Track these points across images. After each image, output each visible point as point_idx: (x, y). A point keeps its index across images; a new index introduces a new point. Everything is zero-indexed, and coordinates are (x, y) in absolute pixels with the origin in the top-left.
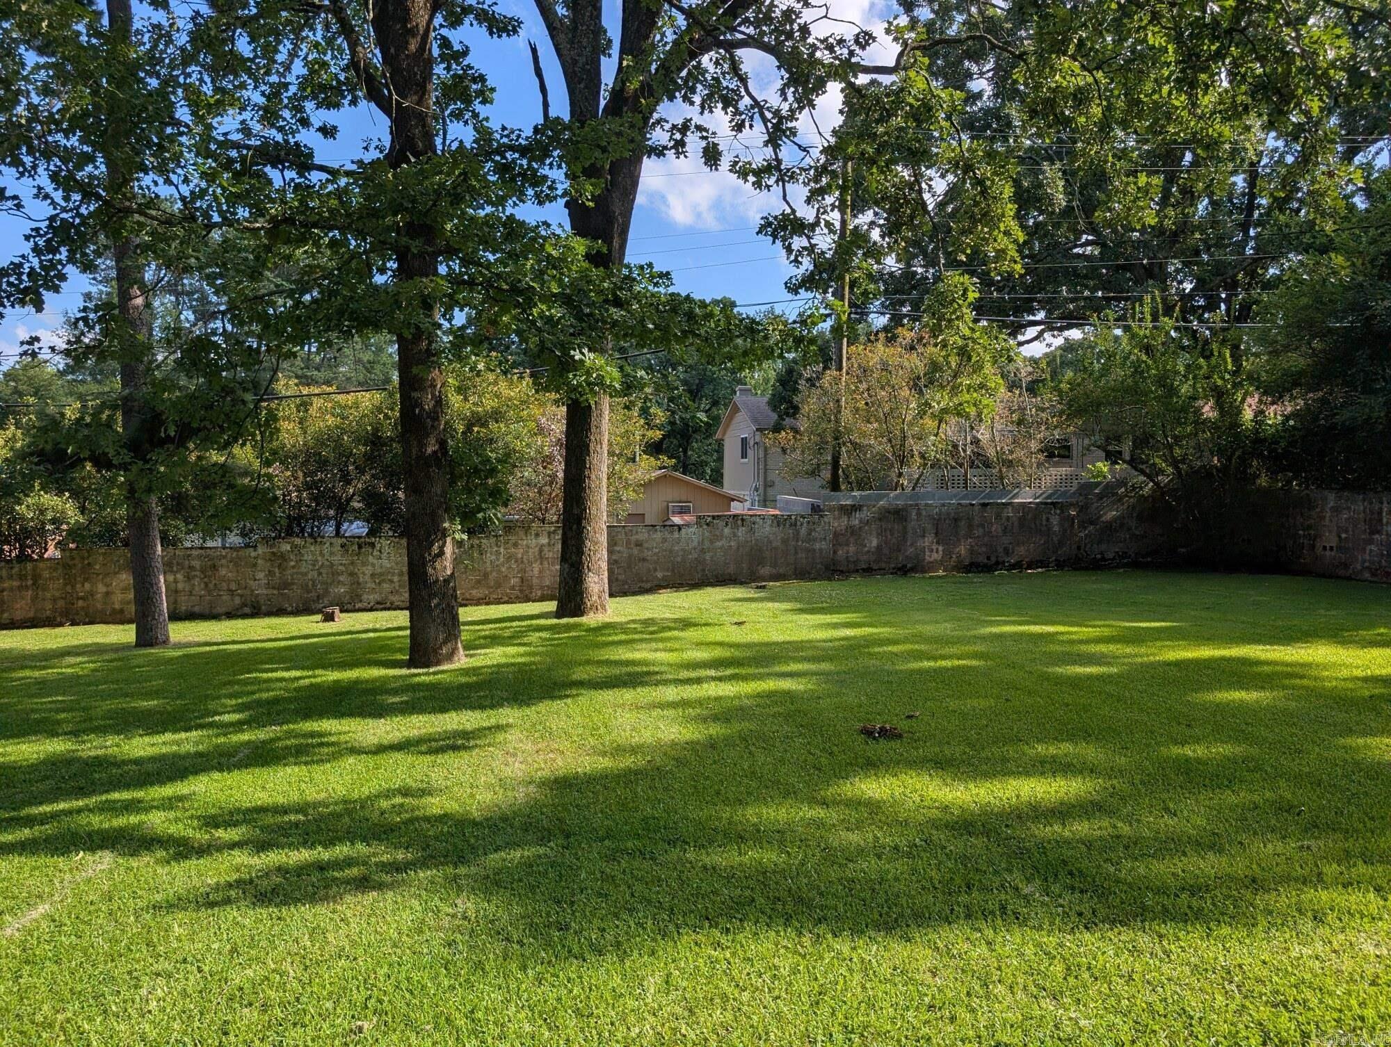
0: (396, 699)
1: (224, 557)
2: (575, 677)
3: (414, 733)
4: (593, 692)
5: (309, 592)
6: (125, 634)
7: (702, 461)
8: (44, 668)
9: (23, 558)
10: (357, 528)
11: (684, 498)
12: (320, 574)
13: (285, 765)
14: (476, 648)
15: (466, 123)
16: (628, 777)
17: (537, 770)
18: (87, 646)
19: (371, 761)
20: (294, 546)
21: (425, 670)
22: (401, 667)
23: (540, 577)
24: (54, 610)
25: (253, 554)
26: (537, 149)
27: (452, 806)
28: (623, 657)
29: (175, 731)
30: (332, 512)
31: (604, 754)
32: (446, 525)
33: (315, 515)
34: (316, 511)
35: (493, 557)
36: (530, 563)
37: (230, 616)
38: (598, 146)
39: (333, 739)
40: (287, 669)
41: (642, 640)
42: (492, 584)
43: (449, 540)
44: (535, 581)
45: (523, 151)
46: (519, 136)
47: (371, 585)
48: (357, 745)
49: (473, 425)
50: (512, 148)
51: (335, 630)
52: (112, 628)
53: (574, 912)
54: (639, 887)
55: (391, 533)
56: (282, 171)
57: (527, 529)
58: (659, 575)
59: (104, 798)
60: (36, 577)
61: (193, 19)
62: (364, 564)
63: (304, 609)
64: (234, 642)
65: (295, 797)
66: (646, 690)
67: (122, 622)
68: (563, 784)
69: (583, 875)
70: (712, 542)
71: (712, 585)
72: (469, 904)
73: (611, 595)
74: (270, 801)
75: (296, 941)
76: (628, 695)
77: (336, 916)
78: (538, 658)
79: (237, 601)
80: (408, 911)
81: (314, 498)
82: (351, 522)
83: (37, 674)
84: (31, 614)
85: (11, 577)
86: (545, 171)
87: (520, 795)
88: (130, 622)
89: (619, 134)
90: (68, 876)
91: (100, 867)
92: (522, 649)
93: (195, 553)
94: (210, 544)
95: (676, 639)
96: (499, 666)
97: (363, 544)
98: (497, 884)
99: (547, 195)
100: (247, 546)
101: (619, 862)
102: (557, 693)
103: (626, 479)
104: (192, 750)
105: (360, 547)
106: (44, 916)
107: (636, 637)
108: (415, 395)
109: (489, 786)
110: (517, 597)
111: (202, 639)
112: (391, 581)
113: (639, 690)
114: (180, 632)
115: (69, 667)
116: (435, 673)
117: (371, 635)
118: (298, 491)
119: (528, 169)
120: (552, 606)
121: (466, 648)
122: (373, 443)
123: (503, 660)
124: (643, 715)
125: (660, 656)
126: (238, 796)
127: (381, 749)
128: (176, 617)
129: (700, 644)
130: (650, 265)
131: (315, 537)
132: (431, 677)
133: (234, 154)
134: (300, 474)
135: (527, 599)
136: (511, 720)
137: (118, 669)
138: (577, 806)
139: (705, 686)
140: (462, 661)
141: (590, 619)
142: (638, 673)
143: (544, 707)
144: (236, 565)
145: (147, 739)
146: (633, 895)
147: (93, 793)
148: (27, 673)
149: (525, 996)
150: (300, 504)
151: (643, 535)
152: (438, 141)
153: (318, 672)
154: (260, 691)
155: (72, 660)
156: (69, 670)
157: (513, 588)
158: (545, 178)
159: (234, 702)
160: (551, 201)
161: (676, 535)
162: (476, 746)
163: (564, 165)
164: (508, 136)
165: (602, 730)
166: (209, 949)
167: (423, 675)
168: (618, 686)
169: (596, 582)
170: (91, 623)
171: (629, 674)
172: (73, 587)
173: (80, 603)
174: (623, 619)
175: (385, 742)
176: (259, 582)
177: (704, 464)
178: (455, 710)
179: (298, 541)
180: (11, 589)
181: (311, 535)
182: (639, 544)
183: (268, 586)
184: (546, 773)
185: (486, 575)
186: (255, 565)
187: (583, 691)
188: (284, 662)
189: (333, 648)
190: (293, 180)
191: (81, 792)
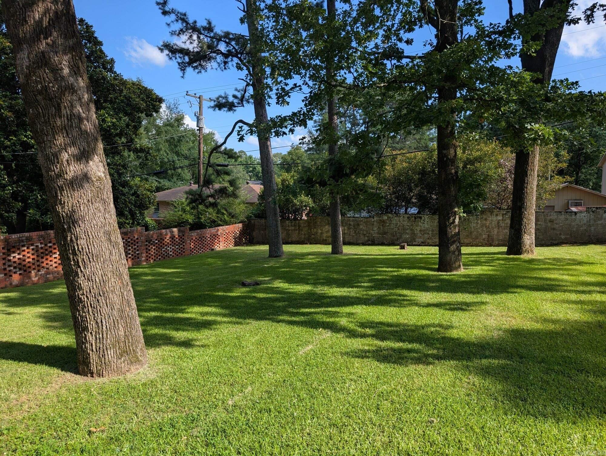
0: (434, 285)
1: (362, 221)
2: (518, 283)
3: (443, 300)
4: (528, 292)
5: (394, 236)
6: (328, 249)
7: (587, 179)
8: (303, 259)
9: (295, 219)
10: (413, 210)
11: (578, 198)
12: (399, 229)
13: (390, 306)
14: (468, 265)
15: (471, 25)
16: (551, 334)
17: (503, 324)
18: (315, 252)
19: (425, 310)
20: (389, 217)
21: (445, 273)
22: (435, 271)
23: (498, 235)
24: (305, 238)
25: (373, 220)
26: (507, 32)
27: (462, 335)
28: (544, 276)
29: (348, 288)
30: (403, 204)
31: (537, 322)
32: (456, 209)
33: (397, 205)
34: (398, 203)
35: (475, 225)
36: (493, 228)
37: (364, 244)
38: (540, 24)
39: (408, 298)
40: (388, 267)
41: (554, 269)
42: (474, 237)
43: (457, 216)
44: (495, 237)
45: (500, 33)
46: (499, 26)
47: (419, 235)
48: (419, 302)
49: (467, 164)
50: (494, 33)
51: (405, 253)
52: (323, 246)
53: (528, 394)
54: (562, 389)
55: (428, 213)
56: (391, 61)
57: (492, 213)
58: (563, 237)
59: (326, 309)
60: (299, 226)
61: (359, 5)
62: (417, 226)
63: (392, 244)
64: (366, 255)
65: (395, 320)
66: (559, 293)
67: (326, 244)
68: (516, 333)
69: (531, 377)
70: (595, 221)
71: (595, 244)
72: (475, 380)
73: (536, 246)
74: (385, 320)
75: (402, 378)
76: (548, 295)
77: (417, 372)
78: (498, 273)
79: (366, 238)
80: (447, 377)
81: (397, 198)
82: (411, 208)
83: (300, 261)
84: (298, 239)
85: (292, 226)
86: (512, 41)
87: (495, 334)
88: (329, 244)
89: (552, 17)
90: (317, 337)
91: (327, 335)
92: (491, 268)
93: (351, 219)
94: (356, 216)
95: (575, 270)
96: (480, 275)
97: (417, 217)
98: (488, 373)
99: (512, 53)
100: (370, 217)
101: (550, 375)
102: (510, 290)
103: (545, 188)
104: (355, 295)
105: (415, 218)
106: (312, 350)
107: (551, 267)
108: (445, 152)
109: (479, 328)
110: (486, 244)
111: (354, 253)
112: (429, 234)
113: (555, 293)
114: (347, 250)
115: (310, 259)
116: (450, 275)
117: (421, 256)
118: (390, 195)
119: (503, 41)
120: (505, 249)
121: (464, 265)
122: (422, 174)
123: (481, 272)
124: (558, 306)
125: (566, 277)
126: (373, 316)
127: (429, 305)
128: (345, 243)
129: (589, 273)
130: (567, 80)
131: (397, 214)
132: (449, 277)
133: (372, 57)
134: (391, 188)
135: (491, 245)
136: (488, 300)
137: (326, 261)
138: (525, 344)
139: (594, 295)
140: (462, 271)
141: (525, 256)
142: (553, 285)
143: (504, 296)
144: (366, 224)
145: (338, 289)
146: (560, 393)
147: (322, 307)
148: (298, 260)
149: (508, 427)
150: (391, 200)
151: (554, 216)
152: (459, 36)
153: (400, 269)
154: (377, 275)
155: (310, 257)
156: (310, 261)
157: (484, 240)
158: (511, 44)
159: (368, 279)
160: (513, 56)
161: (573, 217)
162: (472, 310)
163: (521, 37)
164: (493, 28)
165: (535, 310)
166: (369, 374)
167: (444, 275)
168: (543, 290)
169: (529, 239)
170: (316, 244)
171: (548, 285)
172: (311, 230)
173: (313, 236)
174: (543, 258)
175: (430, 302)
176: (375, 232)
177: (588, 180)
178: (461, 293)
179: (390, 215)
180: (292, 230)
181: (395, 213)
182: (551, 221)
183: (378, 233)
184: (507, 327)
185: (471, 233)
186: (373, 224)
187: (523, 291)
188: (386, 264)
189: (404, 260)
190: (395, 64)
191: (318, 306)
